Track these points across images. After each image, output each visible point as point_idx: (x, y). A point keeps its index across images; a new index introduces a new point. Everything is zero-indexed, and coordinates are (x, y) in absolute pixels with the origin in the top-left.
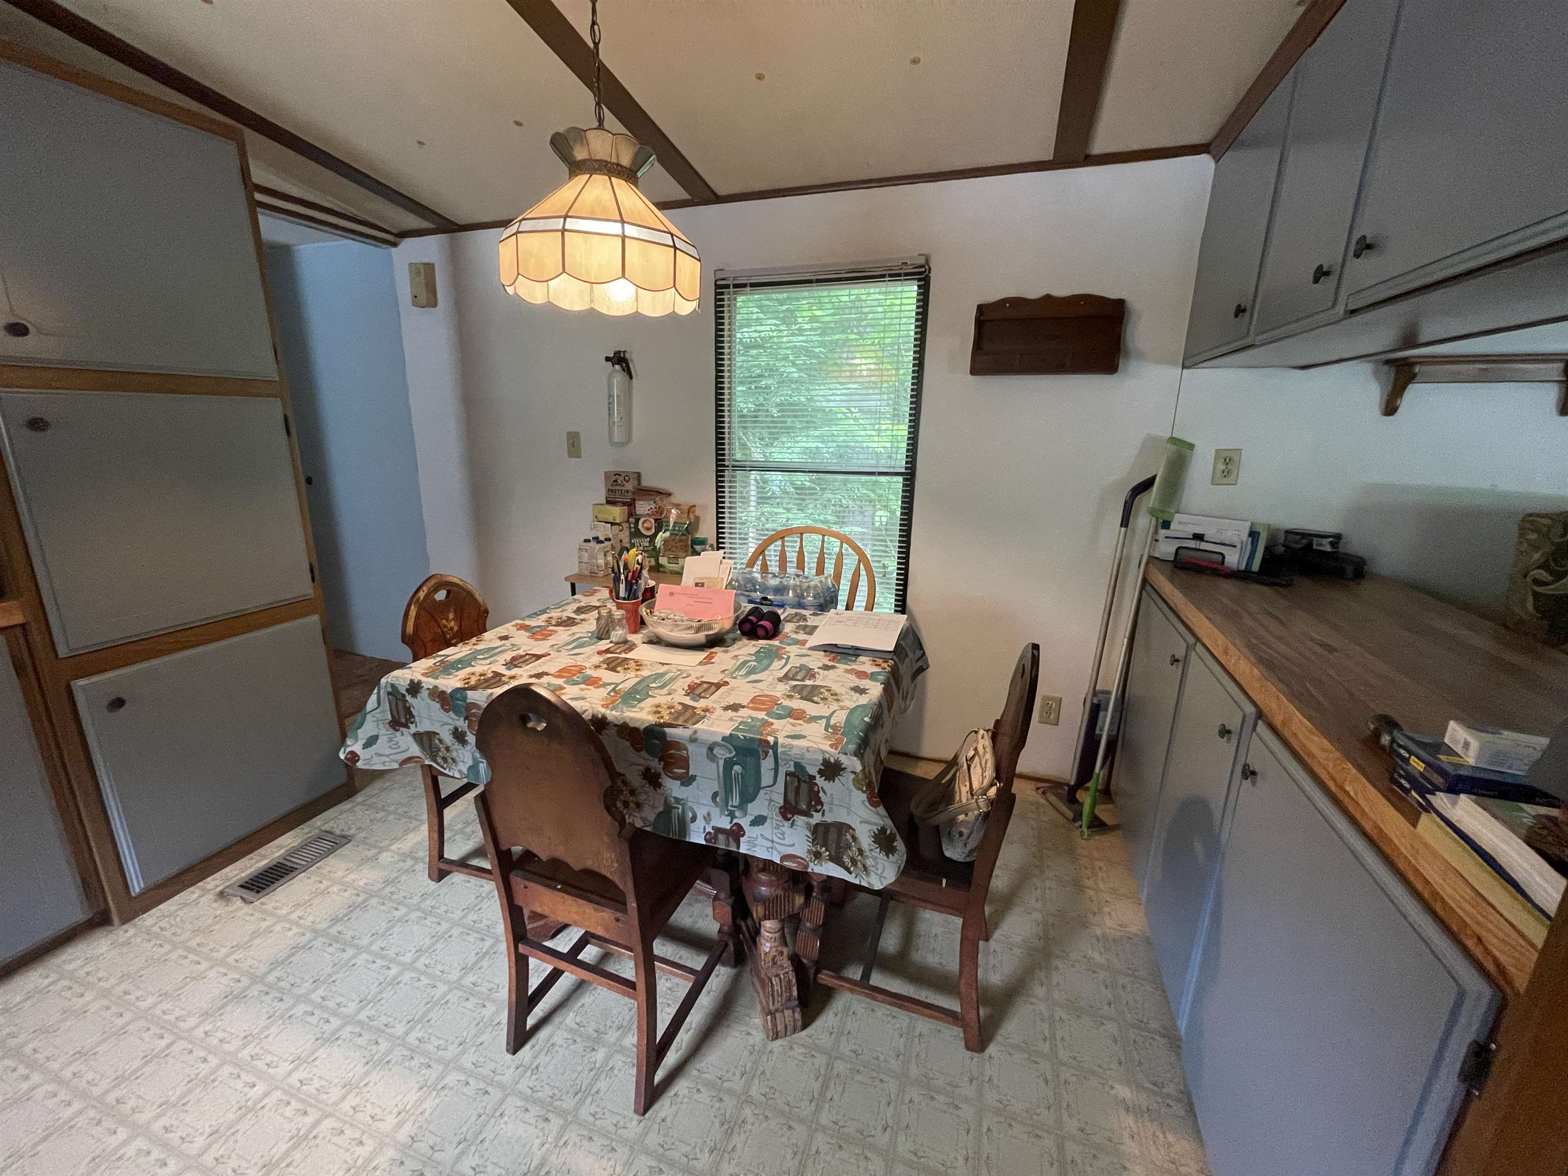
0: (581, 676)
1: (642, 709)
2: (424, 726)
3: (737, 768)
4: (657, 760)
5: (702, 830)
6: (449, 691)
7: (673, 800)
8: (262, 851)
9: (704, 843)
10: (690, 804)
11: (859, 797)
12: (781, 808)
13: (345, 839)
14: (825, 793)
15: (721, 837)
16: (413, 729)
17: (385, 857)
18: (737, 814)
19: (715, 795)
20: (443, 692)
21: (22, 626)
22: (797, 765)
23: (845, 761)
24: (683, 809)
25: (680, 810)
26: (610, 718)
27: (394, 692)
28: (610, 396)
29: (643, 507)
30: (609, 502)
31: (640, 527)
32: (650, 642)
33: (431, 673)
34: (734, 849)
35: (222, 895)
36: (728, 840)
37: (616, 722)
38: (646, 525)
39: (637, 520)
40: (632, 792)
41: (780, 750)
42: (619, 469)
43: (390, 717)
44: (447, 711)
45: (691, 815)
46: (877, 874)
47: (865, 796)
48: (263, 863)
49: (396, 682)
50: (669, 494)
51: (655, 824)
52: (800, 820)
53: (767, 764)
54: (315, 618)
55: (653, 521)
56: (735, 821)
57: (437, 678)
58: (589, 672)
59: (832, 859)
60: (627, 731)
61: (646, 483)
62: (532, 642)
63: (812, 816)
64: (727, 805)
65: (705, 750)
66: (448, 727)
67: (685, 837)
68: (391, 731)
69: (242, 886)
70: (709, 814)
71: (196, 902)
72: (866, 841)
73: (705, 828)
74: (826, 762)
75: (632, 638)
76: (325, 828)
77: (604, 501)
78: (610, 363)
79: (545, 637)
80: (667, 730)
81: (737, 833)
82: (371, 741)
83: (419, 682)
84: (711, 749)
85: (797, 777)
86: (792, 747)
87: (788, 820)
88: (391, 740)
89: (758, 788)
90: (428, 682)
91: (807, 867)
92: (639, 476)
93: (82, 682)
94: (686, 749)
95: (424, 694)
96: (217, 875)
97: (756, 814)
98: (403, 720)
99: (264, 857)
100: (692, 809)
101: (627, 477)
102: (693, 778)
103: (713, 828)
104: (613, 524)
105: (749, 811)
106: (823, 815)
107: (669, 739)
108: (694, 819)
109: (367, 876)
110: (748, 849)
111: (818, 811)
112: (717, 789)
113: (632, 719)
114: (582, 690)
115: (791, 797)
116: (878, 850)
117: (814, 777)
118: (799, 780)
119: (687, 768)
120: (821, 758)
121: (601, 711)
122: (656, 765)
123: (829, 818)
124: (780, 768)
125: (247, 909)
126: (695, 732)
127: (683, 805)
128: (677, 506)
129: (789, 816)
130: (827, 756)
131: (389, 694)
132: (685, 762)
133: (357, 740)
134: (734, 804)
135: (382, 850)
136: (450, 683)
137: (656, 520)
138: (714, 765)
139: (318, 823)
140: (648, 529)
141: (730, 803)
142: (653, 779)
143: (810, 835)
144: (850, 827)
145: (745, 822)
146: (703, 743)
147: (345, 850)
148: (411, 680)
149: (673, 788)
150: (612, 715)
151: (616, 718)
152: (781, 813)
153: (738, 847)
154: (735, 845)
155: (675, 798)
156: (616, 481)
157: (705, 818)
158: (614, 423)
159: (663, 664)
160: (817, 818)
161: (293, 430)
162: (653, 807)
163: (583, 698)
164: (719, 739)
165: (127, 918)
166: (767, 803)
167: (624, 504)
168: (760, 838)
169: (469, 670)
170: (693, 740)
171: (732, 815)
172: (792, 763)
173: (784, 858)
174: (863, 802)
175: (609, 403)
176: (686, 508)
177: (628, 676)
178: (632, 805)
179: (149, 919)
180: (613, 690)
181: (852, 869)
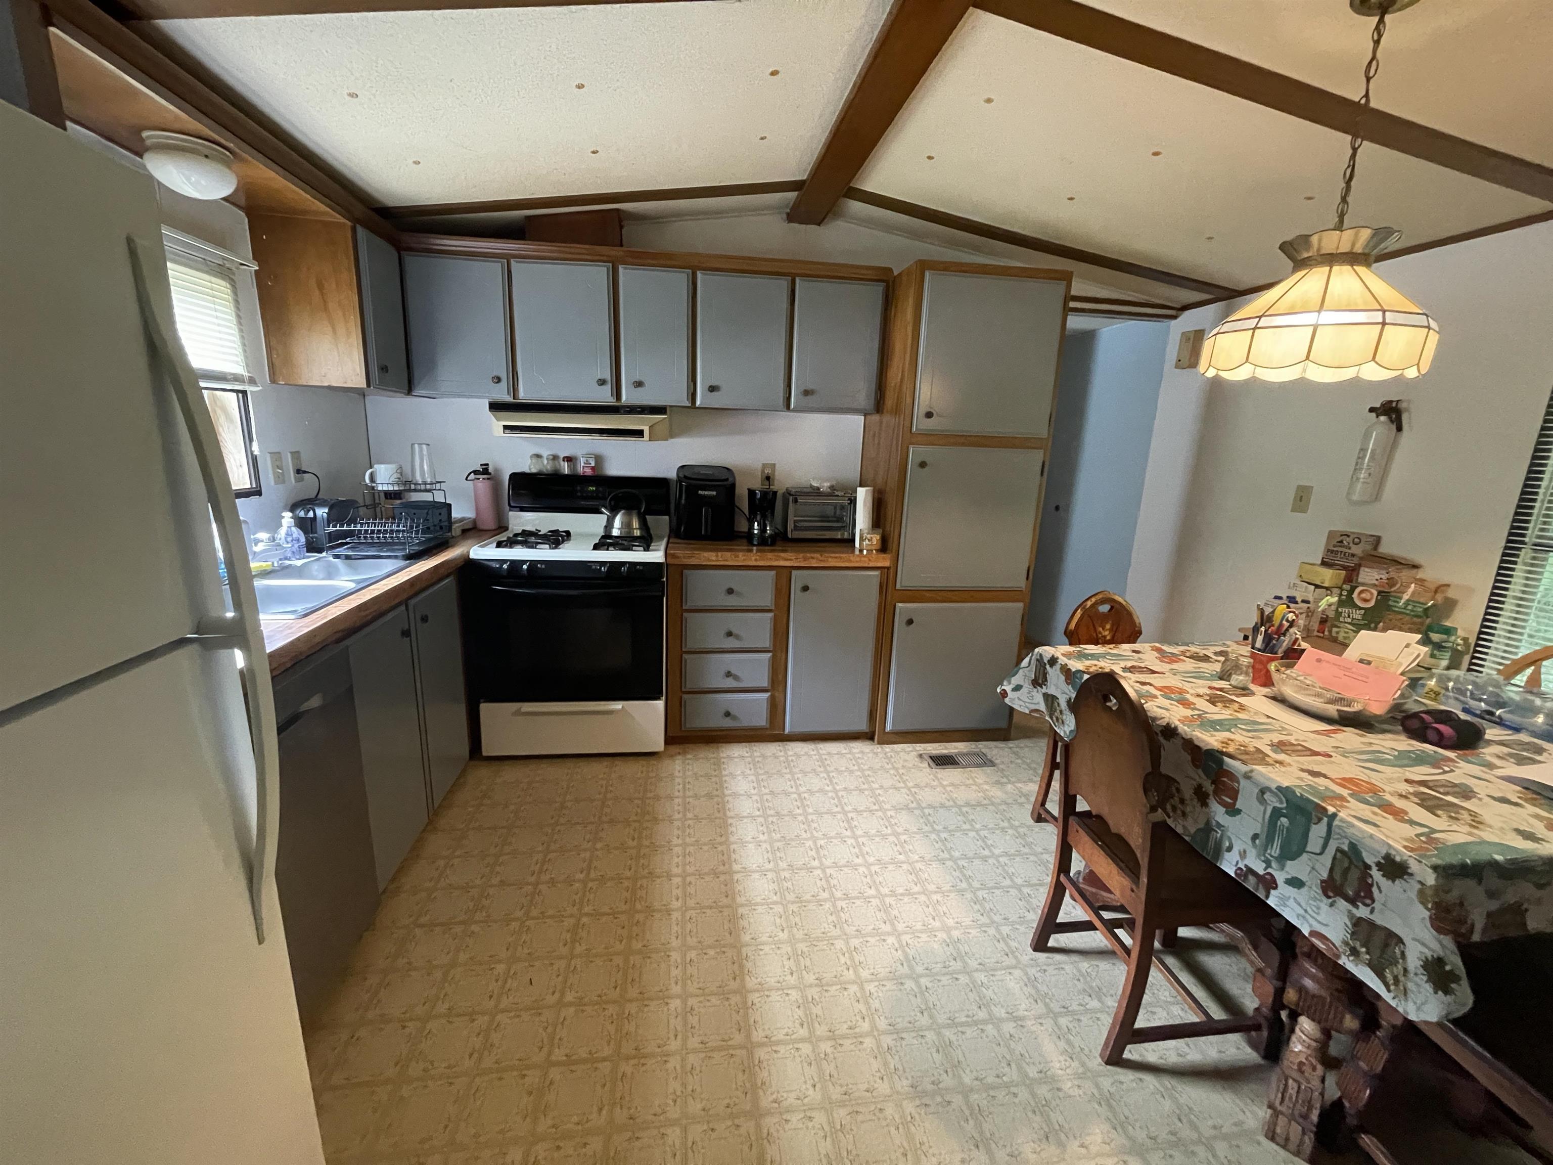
0: (1179, 696)
1: (1212, 736)
2: (1052, 690)
3: (1284, 820)
4: (1210, 781)
5: (1234, 863)
6: (1074, 670)
7: (1214, 823)
8: (947, 745)
9: (1233, 875)
10: (1229, 834)
11: (1422, 913)
12: (1322, 882)
13: (992, 764)
14: (1380, 891)
15: (1251, 878)
16: (1044, 690)
17: (1009, 787)
18: (1274, 864)
19: (1255, 837)
20: (1069, 669)
21: (888, 568)
22: (1353, 846)
23: (1414, 866)
24: (1222, 836)
25: (1219, 835)
26: (1180, 730)
27: (1040, 660)
28: (1363, 450)
29: (1369, 576)
30: (1324, 563)
31: (1355, 595)
32: (1274, 698)
33: (1068, 655)
34: (1262, 897)
35: (921, 756)
36: (1258, 886)
37: (1184, 736)
38: (1363, 595)
39: (1353, 589)
40: (1182, 801)
41: (1336, 823)
42: (1348, 529)
43: (1033, 676)
44: (1068, 684)
45: (1227, 844)
46: (1415, 1003)
47: (1428, 913)
48: (945, 752)
49: (1044, 654)
50: (1415, 567)
51: (1193, 837)
52: (1342, 904)
53: (1318, 831)
54: (1020, 605)
55: (1375, 593)
56: (1269, 870)
57: (1069, 659)
58: (1188, 696)
59: (1370, 965)
60: (1191, 746)
61: (1385, 549)
62: (1158, 662)
63: (1357, 907)
64: (1266, 850)
65: (1256, 791)
66: (1065, 696)
67: (1217, 860)
68: (1032, 687)
69: (931, 757)
70: (1245, 852)
71: (908, 753)
72: (1413, 961)
73: (1237, 863)
74: (1388, 858)
75: (1253, 687)
76: (983, 750)
77: (1319, 562)
78: (1374, 415)
79: (1171, 662)
80: (1226, 758)
81: (1270, 884)
82: (1018, 688)
83: (1057, 658)
84: (1263, 791)
85: (1349, 858)
86: (1353, 826)
87: (1329, 897)
88: (1029, 693)
89: (1302, 850)
90: (1063, 660)
91: (1339, 957)
92: (1377, 540)
93: (899, 605)
94: (1238, 782)
95: (1058, 667)
96: (922, 745)
97: (1295, 875)
98: (1040, 681)
99: (946, 748)
100: (1230, 839)
101: (1359, 539)
102: (1239, 812)
103: (1246, 866)
104: (1317, 586)
105: (1287, 868)
106: (1372, 912)
107: (1225, 767)
108: (1229, 849)
109: (997, 793)
110: (1276, 905)
111: (1366, 905)
112: (1258, 831)
113: (1198, 738)
114: (1171, 704)
115: (1337, 876)
116: (1425, 978)
117: (1369, 867)
118: (1351, 862)
119: (1235, 799)
120: (1384, 852)
121: (1175, 722)
122: (1209, 787)
123: (1378, 919)
124: (1331, 841)
125: (928, 770)
126: (1252, 771)
127: (1222, 831)
128: (1421, 582)
129: (1331, 894)
130: (1393, 853)
131: (1037, 660)
132: (1234, 794)
133: (1010, 683)
134: (1273, 854)
135: (1009, 782)
136: (1075, 665)
137: (1379, 593)
138: (1262, 808)
139: (982, 746)
140: (1366, 600)
141: (1269, 851)
142: (1202, 797)
143: (1349, 924)
144: (1400, 941)
145: (1280, 877)
146: (1256, 784)
147: (988, 770)
148: (1053, 656)
149: (1218, 812)
150: (1183, 729)
151: (1185, 732)
152: (1322, 887)
153: (1267, 897)
154: (1264, 893)
155: (1218, 823)
156: (1341, 542)
157: (1240, 852)
158: (1358, 479)
159: (1268, 717)
160: (1362, 912)
161: (1045, 474)
162: (1196, 821)
163: (1167, 710)
164: (1273, 786)
165: (880, 743)
166: (1309, 869)
167: (1344, 568)
168: (1292, 900)
169: (1095, 662)
170: (1247, 776)
171: (1268, 864)
172: (1347, 842)
173: (1314, 933)
174: (1424, 919)
175: (1359, 458)
176: (1433, 587)
177: (1223, 712)
178: (1179, 812)
179: (888, 748)
180: (1199, 715)
181: (1392, 987)
